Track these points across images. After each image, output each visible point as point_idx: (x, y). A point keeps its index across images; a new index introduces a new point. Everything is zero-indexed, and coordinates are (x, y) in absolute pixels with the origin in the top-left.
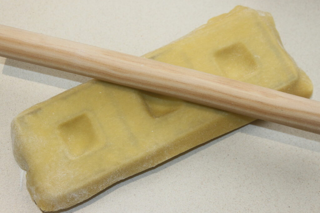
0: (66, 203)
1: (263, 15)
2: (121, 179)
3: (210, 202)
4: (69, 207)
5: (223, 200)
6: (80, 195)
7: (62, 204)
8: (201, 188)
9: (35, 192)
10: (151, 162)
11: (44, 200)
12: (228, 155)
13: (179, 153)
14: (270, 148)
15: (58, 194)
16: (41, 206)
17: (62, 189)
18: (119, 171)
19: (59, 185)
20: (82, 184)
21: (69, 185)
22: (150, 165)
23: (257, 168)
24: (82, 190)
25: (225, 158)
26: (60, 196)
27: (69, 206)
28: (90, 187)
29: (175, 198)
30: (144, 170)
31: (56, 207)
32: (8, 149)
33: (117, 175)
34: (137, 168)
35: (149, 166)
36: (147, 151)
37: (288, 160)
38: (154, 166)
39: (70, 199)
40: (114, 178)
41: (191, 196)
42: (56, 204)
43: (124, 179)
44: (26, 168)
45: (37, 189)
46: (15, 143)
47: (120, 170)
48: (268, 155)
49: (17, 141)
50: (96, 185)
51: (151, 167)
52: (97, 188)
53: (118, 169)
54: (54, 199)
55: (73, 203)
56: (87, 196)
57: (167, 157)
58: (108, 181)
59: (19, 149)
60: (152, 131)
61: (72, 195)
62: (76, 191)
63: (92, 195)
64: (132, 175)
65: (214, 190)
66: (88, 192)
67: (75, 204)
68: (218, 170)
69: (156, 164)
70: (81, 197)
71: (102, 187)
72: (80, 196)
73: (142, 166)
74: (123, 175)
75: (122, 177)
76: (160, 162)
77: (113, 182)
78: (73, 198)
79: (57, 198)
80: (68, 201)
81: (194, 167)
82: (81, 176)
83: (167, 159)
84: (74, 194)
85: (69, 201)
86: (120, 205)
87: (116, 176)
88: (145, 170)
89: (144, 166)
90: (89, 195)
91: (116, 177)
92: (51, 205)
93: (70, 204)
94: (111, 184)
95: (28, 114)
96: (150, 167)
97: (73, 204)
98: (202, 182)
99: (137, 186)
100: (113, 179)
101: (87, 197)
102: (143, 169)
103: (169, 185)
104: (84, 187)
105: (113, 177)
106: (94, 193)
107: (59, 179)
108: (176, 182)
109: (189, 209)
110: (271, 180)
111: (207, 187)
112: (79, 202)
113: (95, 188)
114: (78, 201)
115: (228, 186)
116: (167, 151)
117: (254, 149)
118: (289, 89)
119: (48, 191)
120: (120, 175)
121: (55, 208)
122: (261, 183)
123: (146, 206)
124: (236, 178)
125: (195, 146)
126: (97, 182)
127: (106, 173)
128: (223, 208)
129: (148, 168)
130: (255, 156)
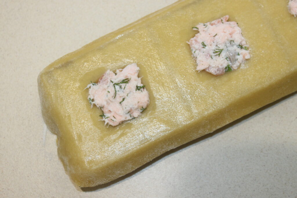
2: (172, 148)
3: (270, 175)
5: (286, 173)
7: (101, 179)
9: (68, 164)
10: (209, 127)
13: (242, 116)
22: (207, 130)
28: (134, 158)
29: (227, 167)
30: (198, 137)
31: (94, 183)
32: (31, 95)
33: (167, 144)
34: (190, 135)
35: (205, 132)
38: (212, 132)
40: (163, 147)
41: (248, 166)
42: (93, 180)
43: (175, 148)
44: (56, 133)
45: (70, 161)
46: (43, 103)
49: (45, 101)
50: (141, 157)
51: (208, 133)
55: (113, 177)
58: (156, 152)
59: (48, 111)
63: (136, 168)
64: (185, 143)
65: (276, 160)
67: (116, 179)
68: (283, 136)
69: (214, 129)
71: (148, 158)
73: (198, 132)
74: (174, 143)
75: (173, 146)
76: (219, 127)
83: (228, 123)
88: (200, 137)
89: (200, 132)
90: (132, 168)
91: (165, 146)
92: (87, 180)
93: (109, 179)
109: (243, 181)
111: (267, 156)
115: (294, 156)
116: (227, 114)
120: (170, 144)
128: (285, 184)
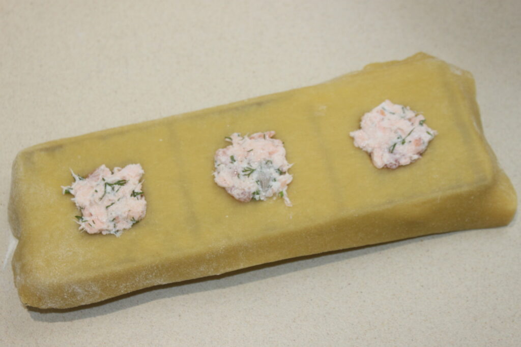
0: (62, 300)
1: (458, 73)
2: (160, 283)
4: (66, 307)
6: (86, 291)
7: (56, 299)
8: (290, 327)
9: (19, 272)
10: (214, 264)
11: (28, 285)
12: (349, 284)
14: (422, 286)
15: (52, 281)
16: (23, 295)
17: (59, 274)
18: (157, 266)
19: (57, 268)
20: (92, 274)
21: (71, 271)
22: (212, 270)
23: (393, 315)
24: (91, 283)
25: (342, 288)
26: (53, 285)
27: (66, 305)
28: (104, 281)
29: (244, 335)
31: (45, 302)
33: (154, 274)
34: (188, 270)
35: (209, 271)
36: (210, 246)
37: (449, 312)
38: (218, 274)
39: (69, 293)
40: (148, 277)
41: (272, 338)
42: (45, 298)
45: (23, 267)
47: (159, 266)
48: (416, 298)
50: (116, 282)
51: (213, 274)
52: (116, 287)
53: (157, 263)
54: (43, 288)
55: (73, 302)
56: (97, 297)
57: (242, 264)
58: (137, 281)
60: (227, 216)
61: (74, 289)
62: (81, 283)
63: (107, 298)
64: (179, 280)
65: (311, 335)
66: (101, 290)
67: (76, 305)
68: (326, 305)
69: (222, 271)
70: (88, 296)
71: (125, 287)
72: (86, 293)
73: (198, 269)
74: (163, 276)
75: (162, 280)
76: (228, 270)
77: (145, 284)
78: (74, 294)
79: (49, 287)
80: (66, 297)
81: (287, 291)
82: (95, 261)
83: (242, 266)
84: (77, 288)
85: (68, 296)
86: (153, 326)
87: (152, 274)
88: (202, 277)
89: (202, 269)
90: (101, 295)
91: (151, 276)
92: (36, 296)
94: (141, 287)
95: (41, 150)
96: (210, 274)
97: (73, 304)
98: (295, 319)
99: (187, 303)
100: (147, 279)
101: (97, 299)
102: (199, 276)
103: (240, 311)
104: (95, 280)
105: (146, 275)
106: (110, 295)
107: (60, 258)
108: (252, 309)
110: (412, 340)
111: (301, 328)
112: (83, 304)
113: (114, 286)
114: (82, 300)
116: (243, 254)
117: (396, 283)
118: (472, 198)
119: (38, 272)
120: (158, 275)
121: (42, 303)
122: (394, 341)
123: (193, 338)
124: (353, 324)
125: (294, 256)
126: (119, 277)
127: (135, 265)
129: (208, 275)
130: (394, 295)
